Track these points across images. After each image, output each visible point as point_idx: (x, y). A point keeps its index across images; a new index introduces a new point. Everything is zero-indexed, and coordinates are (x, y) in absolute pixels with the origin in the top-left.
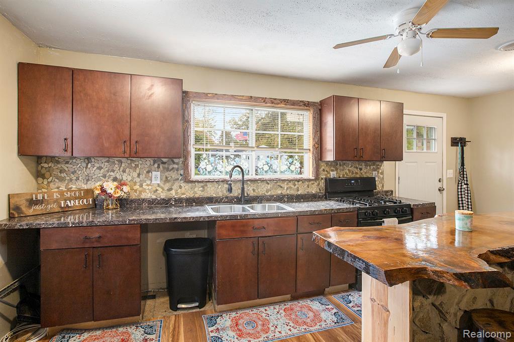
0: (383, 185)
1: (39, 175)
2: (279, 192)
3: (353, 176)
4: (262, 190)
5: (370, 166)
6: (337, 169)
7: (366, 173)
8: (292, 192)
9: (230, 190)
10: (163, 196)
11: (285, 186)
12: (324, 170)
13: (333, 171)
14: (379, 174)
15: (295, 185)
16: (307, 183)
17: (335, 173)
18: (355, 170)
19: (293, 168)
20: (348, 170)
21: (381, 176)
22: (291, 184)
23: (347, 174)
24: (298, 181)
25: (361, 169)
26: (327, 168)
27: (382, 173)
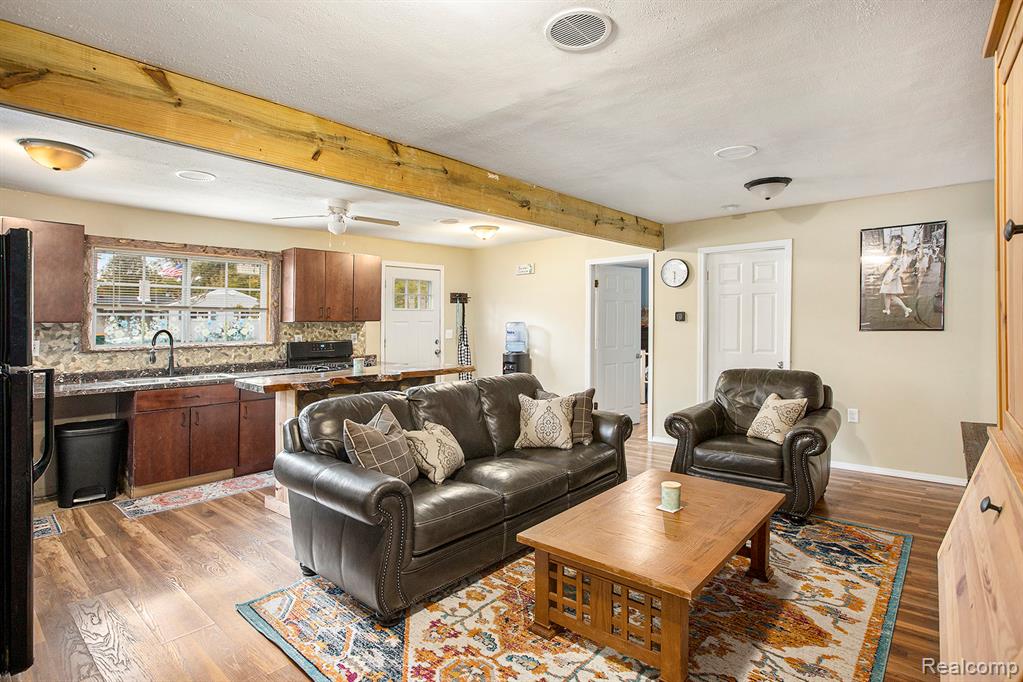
0: (364, 350)
2: (224, 361)
3: (325, 339)
4: (199, 360)
5: (348, 327)
6: (303, 332)
7: (342, 336)
8: (243, 361)
9: (153, 361)
11: (232, 353)
12: (285, 333)
13: (298, 334)
14: (359, 337)
15: (246, 353)
16: (263, 349)
17: (301, 336)
18: (328, 333)
19: (244, 331)
20: (320, 333)
21: (363, 339)
22: (240, 352)
23: (317, 338)
24: (251, 347)
25: (335, 331)
26: (290, 331)
27: (363, 336)
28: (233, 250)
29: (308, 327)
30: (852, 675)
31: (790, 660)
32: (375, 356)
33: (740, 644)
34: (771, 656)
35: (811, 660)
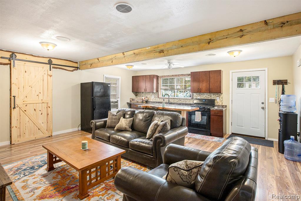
0: (222, 103)
1: (136, 95)
2: (180, 102)
3: (207, 99)
4: (176, 101)
5: (215, 95)
6: (200, 96)
7: (213, 98)
8: (184, 103)
9: (164, 100)
10: (154, 101)
11: (182, 100)
12: (195, 96)
13: (199, 96)
14: (220, 98)
15: (185, 100)
16: (189, 100)
17: (199, 97)
18: (208, 96)
19: (187, 95)
20: (205, 96)
21: (221, 99)
22: (184, 100)
23: (205, 98)
24: (186, 99)
25: (211, 96)
26: (196, 95)
27: (222, 98)
28: (182, 75)
29: (202, 94)
30: (23, 197)
31: (40, 187)
32: (226, 106)
33: (54, 181)
34: (44, 185)
35: (36, 191)
